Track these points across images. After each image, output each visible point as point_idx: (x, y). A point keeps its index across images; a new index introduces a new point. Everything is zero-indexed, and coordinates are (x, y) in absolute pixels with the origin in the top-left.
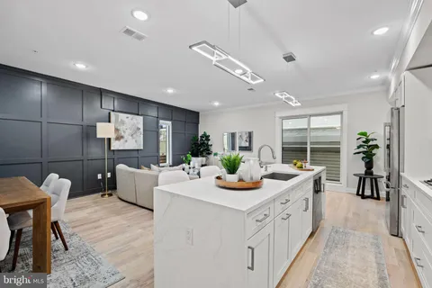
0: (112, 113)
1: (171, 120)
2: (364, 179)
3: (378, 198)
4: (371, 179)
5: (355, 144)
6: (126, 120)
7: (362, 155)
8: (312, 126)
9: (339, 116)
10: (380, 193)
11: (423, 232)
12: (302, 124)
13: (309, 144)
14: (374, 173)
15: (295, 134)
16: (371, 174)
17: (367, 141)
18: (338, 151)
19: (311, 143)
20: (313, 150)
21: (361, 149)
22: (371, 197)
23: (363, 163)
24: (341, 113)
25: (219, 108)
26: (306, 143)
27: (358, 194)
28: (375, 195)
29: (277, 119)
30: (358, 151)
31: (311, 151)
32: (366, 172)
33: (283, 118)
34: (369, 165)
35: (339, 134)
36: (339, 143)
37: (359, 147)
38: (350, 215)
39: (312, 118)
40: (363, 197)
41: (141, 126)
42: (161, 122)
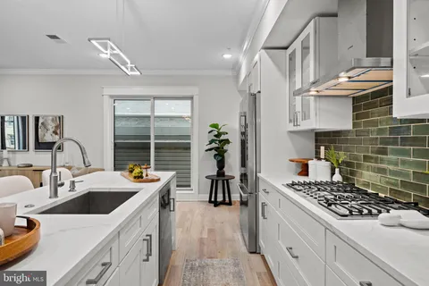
2: (217, 181)
3: (230, 204)
4: (223, 181)
5: (207, 138)
7: (214, 152)
8: (156, 114)
9: (189, 102)
10: (232, 195)
11: (297, 257)
12: (142, 109)
13: (152, 138)
14: (226, 174)
15: (133, 124)
16: (223, 174)
17: (218, 135)
18: (187, 148)
19: (157, 137)
20: (158, 147)
21: (214, 145)
22: (223, 203)
23: (215, 162)
24: (192, 98)
26: (149, 137)
27: (210, 201)
28: (227, 199)
29: (107, 99)
30: (209, 147)
31: (156, 148)
32: (218, 172)
33: (116, 98)
34: (221, 165)
35: (189, 126)
36: (188, 137)
37: (210, 143)
38: (205, 236)
39: (157, 102)
40: (216, 204)
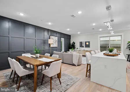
0: (51, 36)
1: (64, 38)
6: (54, 38)
8: (111, 40)
9: (120, 37)
12: (107, 39)
13: (110, 45)
18: (120, 47)
19: (111, 45)
21: (129, 47)
24: (121, 36)
25: (80, 34)
27: (128, 61)
29: (99, 37)
35: (120, 42)
36: (120, 45)
37: (128, 46)
39: (111, 37)
41: (57, 40)
42: (62, 38)
